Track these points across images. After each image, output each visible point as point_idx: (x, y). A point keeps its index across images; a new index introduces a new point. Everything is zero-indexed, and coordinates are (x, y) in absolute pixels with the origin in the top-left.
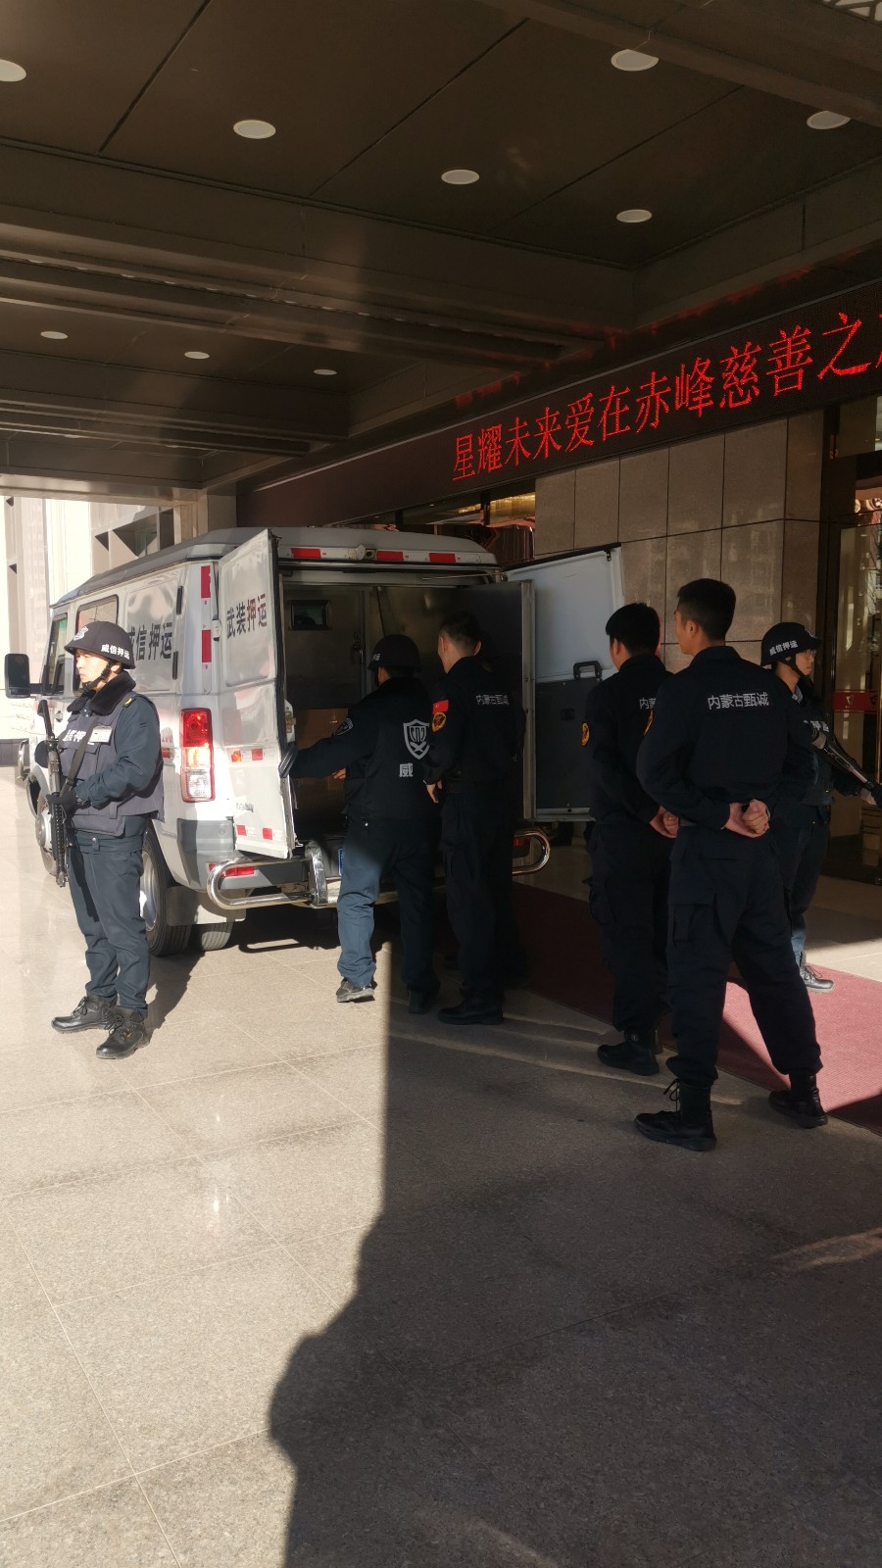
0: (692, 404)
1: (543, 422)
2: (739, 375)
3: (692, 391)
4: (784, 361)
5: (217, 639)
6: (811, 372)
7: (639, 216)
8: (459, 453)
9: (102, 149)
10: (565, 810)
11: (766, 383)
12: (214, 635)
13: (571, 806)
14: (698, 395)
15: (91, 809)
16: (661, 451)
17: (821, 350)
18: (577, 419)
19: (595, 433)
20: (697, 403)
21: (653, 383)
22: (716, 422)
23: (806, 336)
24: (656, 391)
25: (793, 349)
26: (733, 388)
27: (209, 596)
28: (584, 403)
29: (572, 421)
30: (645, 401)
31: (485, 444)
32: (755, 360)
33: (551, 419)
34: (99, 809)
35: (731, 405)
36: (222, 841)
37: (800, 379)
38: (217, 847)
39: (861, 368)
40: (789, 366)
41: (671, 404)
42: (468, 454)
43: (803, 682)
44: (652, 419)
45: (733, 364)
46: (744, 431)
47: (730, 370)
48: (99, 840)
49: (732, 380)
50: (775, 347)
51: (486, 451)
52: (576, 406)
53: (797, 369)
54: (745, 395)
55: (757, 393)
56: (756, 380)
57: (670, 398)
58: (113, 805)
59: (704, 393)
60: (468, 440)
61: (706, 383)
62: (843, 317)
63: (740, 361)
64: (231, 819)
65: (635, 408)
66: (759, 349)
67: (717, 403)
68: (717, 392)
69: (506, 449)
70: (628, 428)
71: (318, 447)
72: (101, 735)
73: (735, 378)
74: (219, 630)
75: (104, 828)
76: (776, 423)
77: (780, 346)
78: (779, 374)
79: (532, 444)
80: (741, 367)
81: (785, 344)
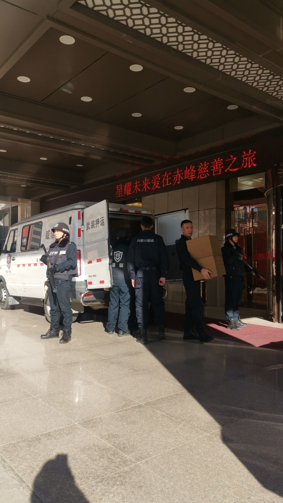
0: (189, 177)
1: (145, 181)
2: (203, 170)
3: (190, 173)
4: (215, 167)
5: (83, 231)
6: (223, 170)
7: (180, 128)
8: (117, 190)
9: (42, 101)
10: (173, 280)
11: (211, 173)
12: (82, 229)
13: (175, 279)
14: (191, 175)
15: (59, 273)
16: (180, 190)
17: (226, 165)
18: (155, 181)
19: (161, 184)
20: (191, 177)
21: (178, 172)
22: (196, 182)
23: (221, 161)
24: (179, 174)
25: (218, 164)
26: (201, 173)
27: (80, 219)
28: (157, 177)
29: (154, 181)
30: (176, 176)
31: (126, 187)
32: (207, 167)
33: (147, 181)
34: (62, 273)
35: (201, 178)
36: (83, 287)
37: (220, 172)
38: (82, 288)
39: (236, 169)
40: (217, 168)
41: (183, 177)
42: (121, 190)
43: (236, 244)
44: (178, 181)
45: (201, 168)
46: (205, 185)
47: (200, 169)
48: (61, 281)
49: (201, 171)
50: (213, 163)
51: (127, 189)
52: (155, 178)
53: (219, 169)
54: (205, 175)
55: (208, 175)
56: (208, 171)
57: (183, 176)
58: (66, 271)
59: (193, 175)
60: (120, 186)
61: (193, 172)
62: (232, 156)
63: (203, 167)
64: (86, 281)
65: (173, 178)
66: (208, 164)
67: (197, 178)
68: (197, 174)
69: (133, 189)
70: (171, 184)
71: (73, 187)
72: (63, 252)
73: (202, 171)
74: (83, 228)
75: (63, 278)
76: (213, 183)
77: (214, 163)
78: (214, 170)
79: (141, 187)
80: (204, 168)
81: (216, 163)
